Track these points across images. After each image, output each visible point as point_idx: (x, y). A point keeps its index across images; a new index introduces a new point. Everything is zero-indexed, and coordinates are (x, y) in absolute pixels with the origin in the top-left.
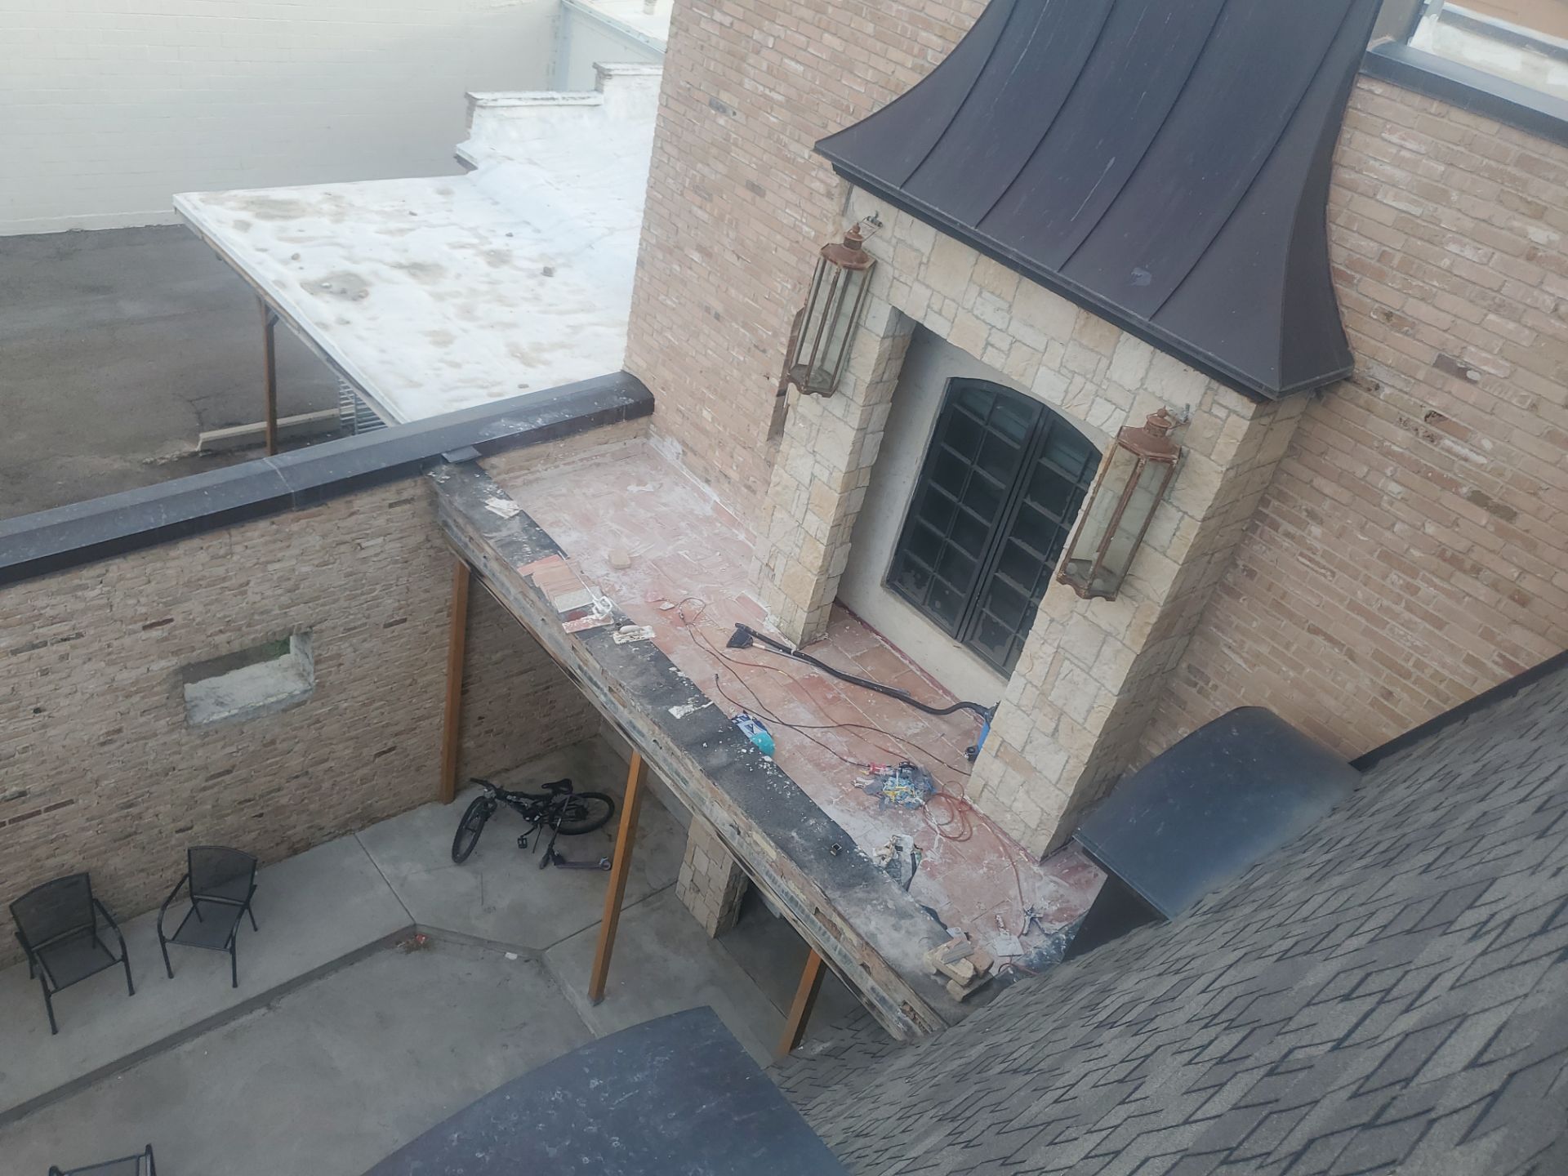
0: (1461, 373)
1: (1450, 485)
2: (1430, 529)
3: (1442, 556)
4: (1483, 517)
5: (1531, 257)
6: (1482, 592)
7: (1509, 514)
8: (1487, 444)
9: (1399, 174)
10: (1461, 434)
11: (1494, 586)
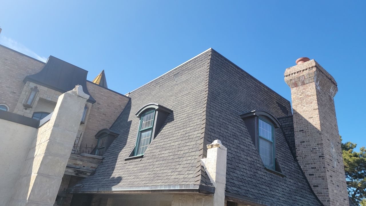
0: (99, 104)
1: (101, 113)
2: (100, 117)
3: (102, 120)
4: (104, 115)
5: (102, 95)
6: (106, 122)
7: (106, 115)
8: (103, 109)
9: (91, 89)
10: (101, 109)
11: (106, 121)
